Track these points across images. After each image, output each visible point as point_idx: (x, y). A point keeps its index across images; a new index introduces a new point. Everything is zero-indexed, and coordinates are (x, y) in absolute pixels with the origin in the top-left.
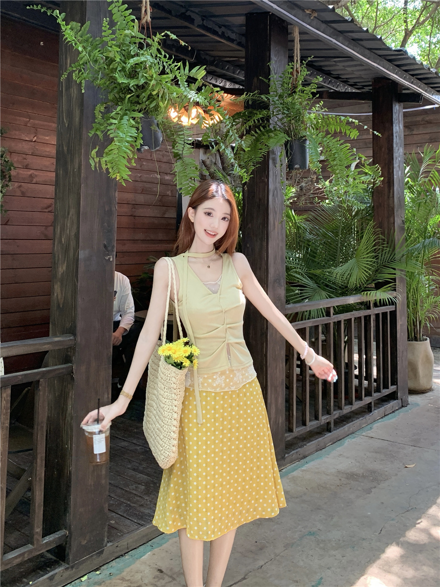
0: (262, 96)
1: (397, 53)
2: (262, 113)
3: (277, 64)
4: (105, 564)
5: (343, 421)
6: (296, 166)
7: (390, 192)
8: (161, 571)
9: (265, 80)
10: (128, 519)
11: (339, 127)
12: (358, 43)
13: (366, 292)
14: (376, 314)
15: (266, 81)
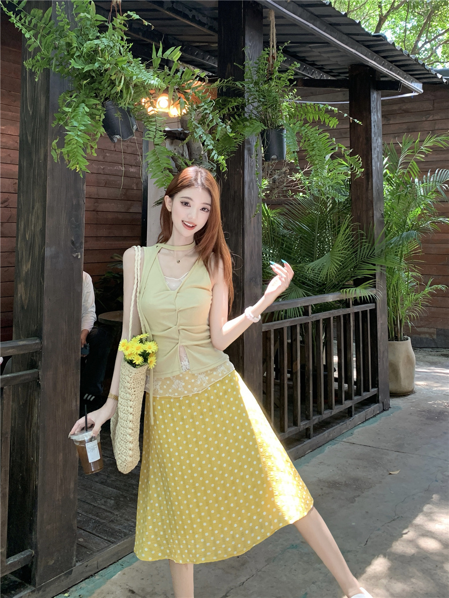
0: (236, 83)
1: (375, 38)
2: (237, 101)
3: (251, 49)
4: (74, 585)
5: (323, 426)
6: (273, 157)
7: (368, 184)
8: (133, 592)
9: (239, 66)
10: (98, 536)
11: (317, 116)
12: (335, 28)
13: (345, 290)
14: (355, 313)
15: (241, 67)
